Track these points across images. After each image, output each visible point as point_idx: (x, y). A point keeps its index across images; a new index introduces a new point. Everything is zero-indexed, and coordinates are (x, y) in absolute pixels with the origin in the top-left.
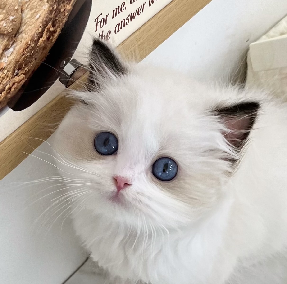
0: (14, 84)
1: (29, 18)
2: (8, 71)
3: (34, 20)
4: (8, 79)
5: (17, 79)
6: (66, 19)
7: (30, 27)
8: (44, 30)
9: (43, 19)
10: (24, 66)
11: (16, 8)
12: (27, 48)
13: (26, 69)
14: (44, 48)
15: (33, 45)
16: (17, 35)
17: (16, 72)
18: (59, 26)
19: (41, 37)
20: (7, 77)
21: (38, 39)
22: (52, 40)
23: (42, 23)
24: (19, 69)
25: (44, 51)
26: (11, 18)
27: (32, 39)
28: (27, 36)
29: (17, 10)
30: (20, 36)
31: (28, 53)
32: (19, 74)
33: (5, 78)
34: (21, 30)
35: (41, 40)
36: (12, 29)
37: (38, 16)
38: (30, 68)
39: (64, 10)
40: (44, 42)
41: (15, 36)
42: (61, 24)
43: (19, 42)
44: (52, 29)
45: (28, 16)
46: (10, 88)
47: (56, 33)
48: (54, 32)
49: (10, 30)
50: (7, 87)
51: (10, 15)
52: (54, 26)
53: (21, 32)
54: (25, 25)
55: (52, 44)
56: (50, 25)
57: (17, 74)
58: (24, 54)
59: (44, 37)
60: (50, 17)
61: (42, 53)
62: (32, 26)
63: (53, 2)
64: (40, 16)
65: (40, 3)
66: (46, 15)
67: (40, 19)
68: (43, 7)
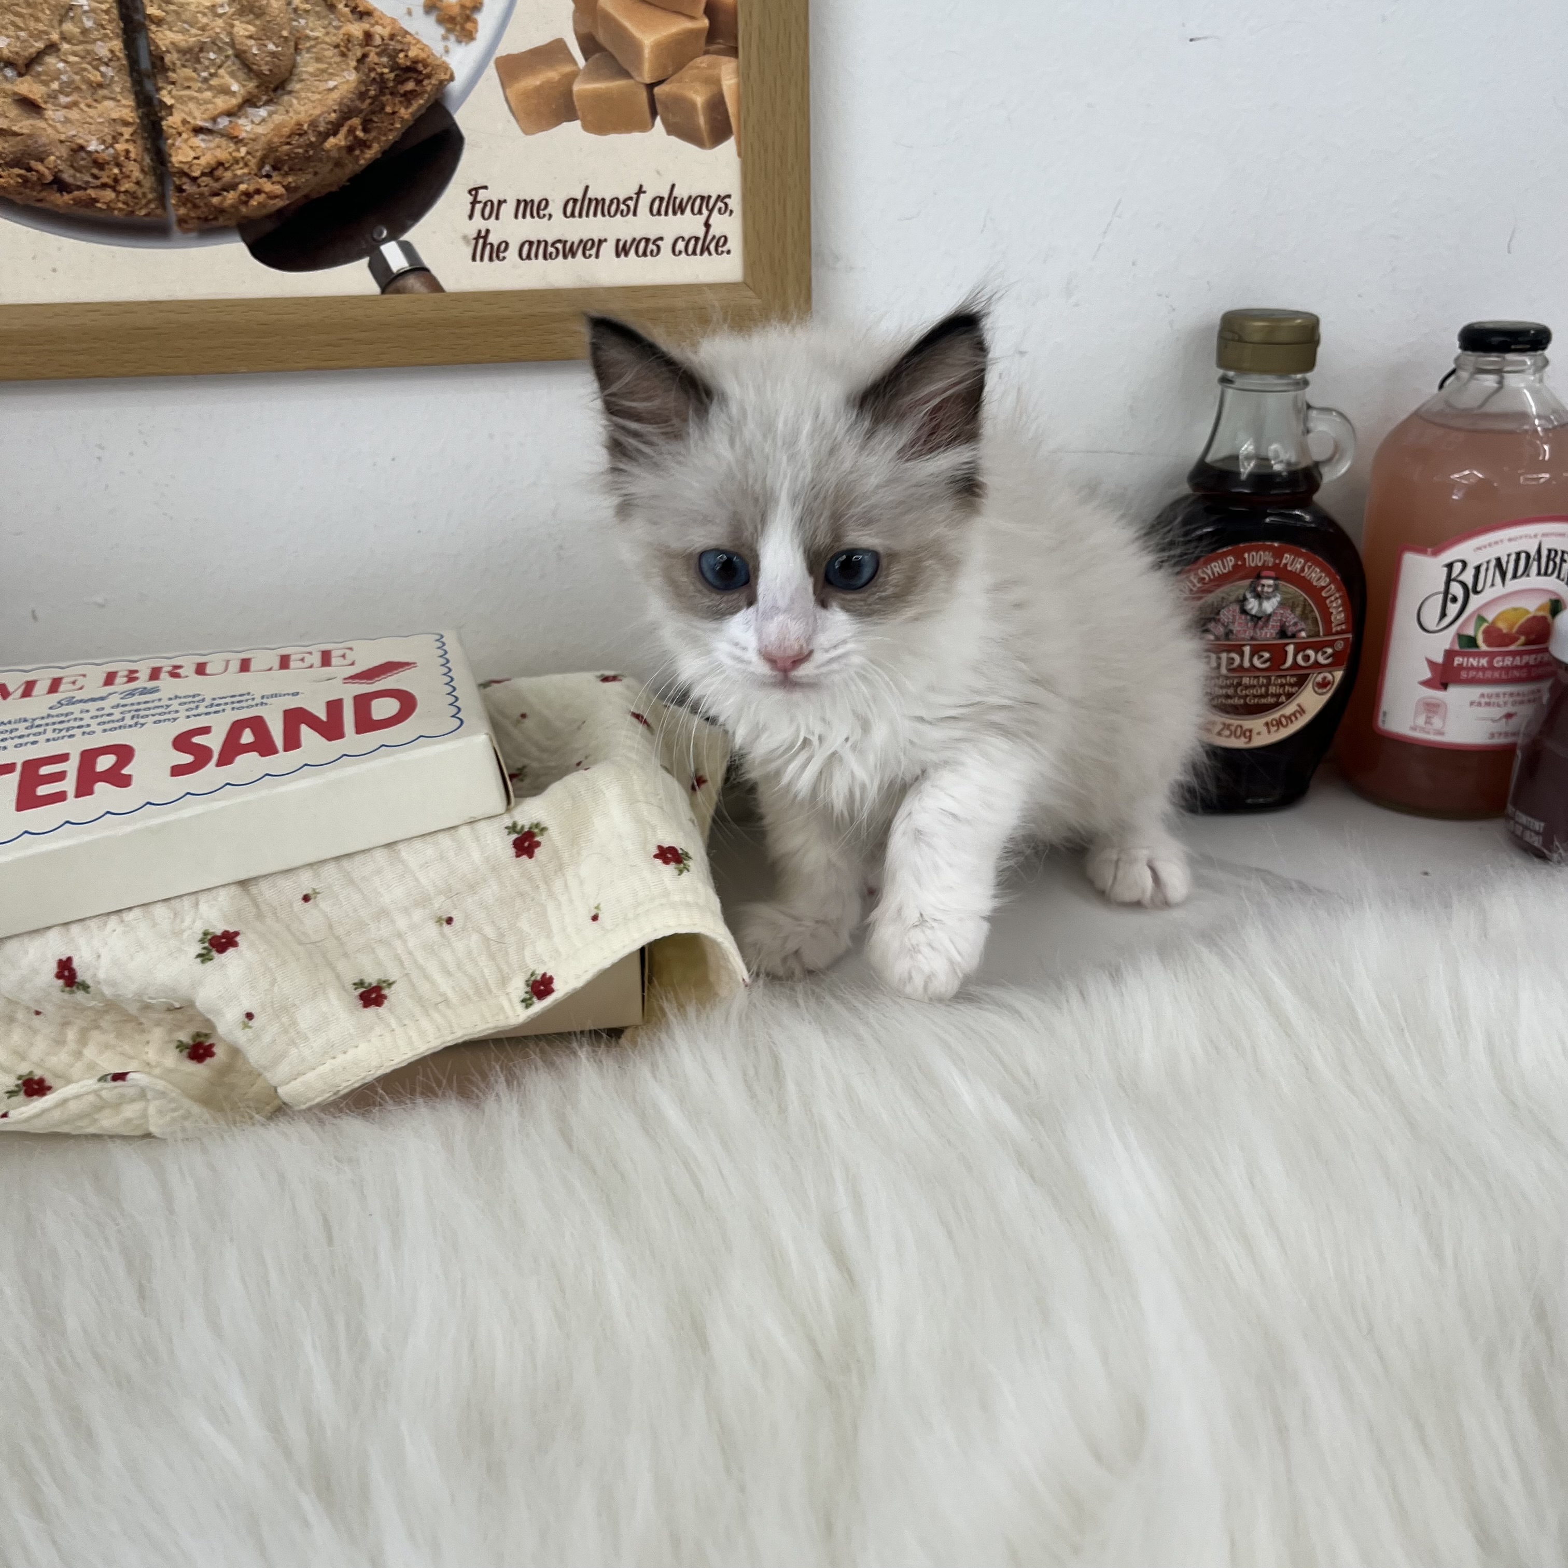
0: (258, 192)
1: (311, 74)
2: (248, 153)
3: (323, 86)
4: (246, 170)
5: (268, 186)
6: (395, 134)
7: (310, 95)
8: (342, 125)
9: (342, 99)
10: (286, 168)
11: (285, 33)
12: (300, 135)
13: (290, 179)
14: (338, 164)
15: (313, 139)
16: (280, 92)
17: (267, 168)
18: (376, 139)
19: (335, 134)
20: (246, 165)
21: (325, 136)
22: (357, 157)
23: (340, 104)
24: (275, 168)
25: (337, 170)
26: (271, 47)
27: (313, 124)
28: (302, 108)
29: (286, 38)
30: (286, 98)
31: (299, 147)
32: (275, 179)
33: (241, 165)
34: (289, 88)
35: (332, 141)
36: (270, 70)
37: (331, 84)
38: (300, 182)
39: (394, 113)
40: (340, 148)
41: (275, 90)
42: (383, 138)
43: (281, 109)
44: (360, 133)
45: (310, 69)
46: (248, 195)
47: (369, 147)
48: (364, 144)
49: (265, 69)
50: (242, 187)
51: (270, 39)
52: (365, 130)
53: (290, 93)
54: (302, 81)
55: (358, 169)
56: (356, 121)
57: (268, 176)
58: (288, 143)
59: (341, 138)
60: (358, 103)
61: (332, 170)
62: (318, 96)
63: (368, 75)
64: (335, 87)
65: (338, 59)
66: (350, 96)
67: (335, 95)
68: (345, 74)
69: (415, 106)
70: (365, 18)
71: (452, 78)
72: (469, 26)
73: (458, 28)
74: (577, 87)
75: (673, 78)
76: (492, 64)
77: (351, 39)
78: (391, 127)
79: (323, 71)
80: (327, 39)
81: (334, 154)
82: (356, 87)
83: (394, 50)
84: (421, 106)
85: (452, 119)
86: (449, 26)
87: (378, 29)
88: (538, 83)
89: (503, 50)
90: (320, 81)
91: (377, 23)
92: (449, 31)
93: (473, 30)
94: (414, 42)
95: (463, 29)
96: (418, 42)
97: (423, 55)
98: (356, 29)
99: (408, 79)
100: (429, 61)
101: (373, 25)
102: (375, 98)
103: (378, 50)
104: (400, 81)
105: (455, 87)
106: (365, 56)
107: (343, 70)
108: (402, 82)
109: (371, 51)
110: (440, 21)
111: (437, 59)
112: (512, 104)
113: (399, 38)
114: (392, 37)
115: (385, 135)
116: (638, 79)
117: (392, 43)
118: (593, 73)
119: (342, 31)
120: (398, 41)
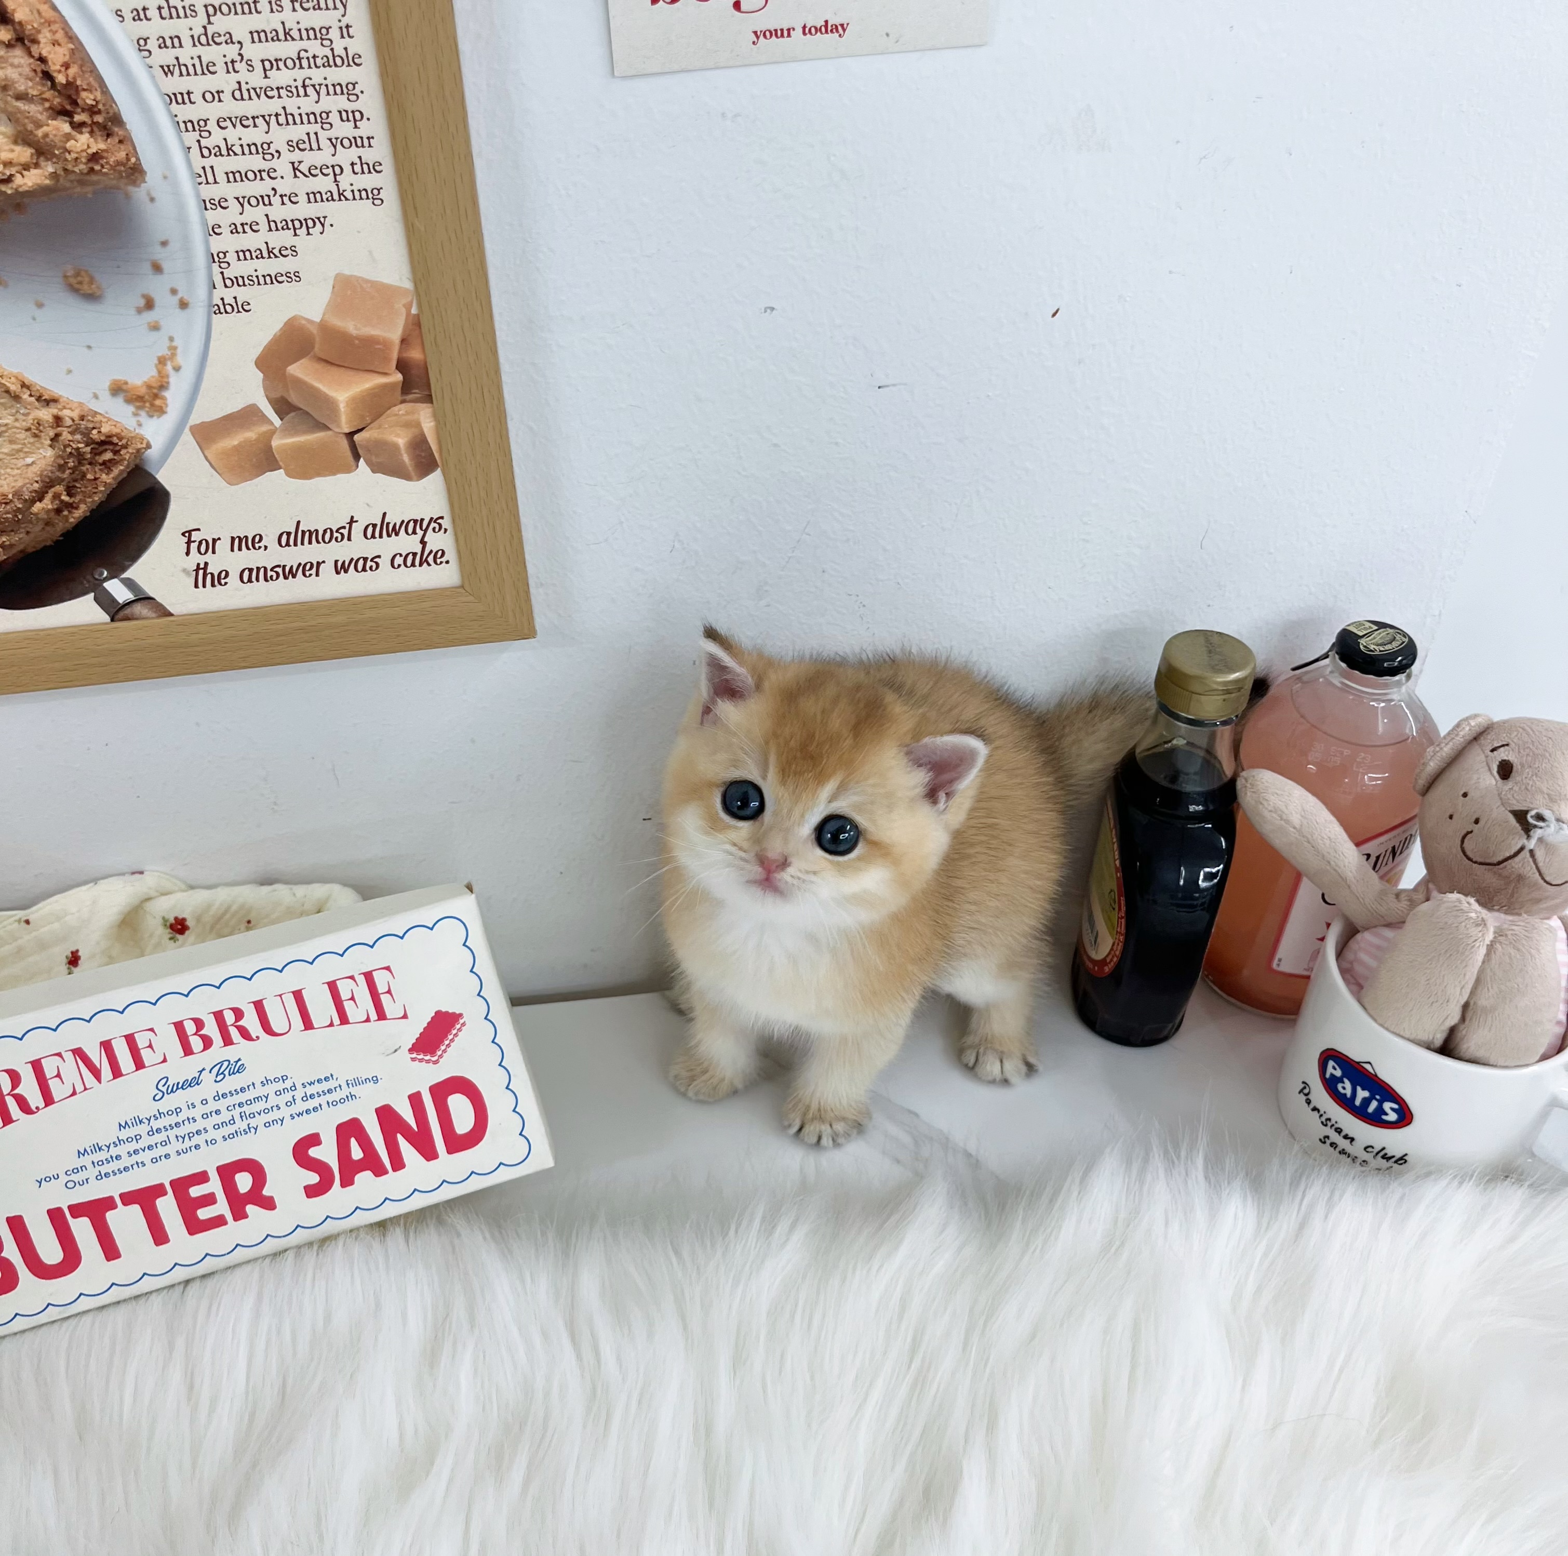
1: (7, 454)
3: (21, 463)
6: (100, 495)
7: (9, 470)
8: (47, 492)
9: (42, 471)
12: (6, 503)
14: (48, 523)
15: (20, 506)
18: (82, 501)
19: (40, 500)
21: (33, 502)
23: (41, 476)
25: (48, 528)
27: (17, 494)
31: (7, 513)
35: (37, 507)
37: (29, 461)
38: (13, 541)
39: (96, 479)
40: (48, 511)
42: (89, 500)
44: (65, 498)
47: (77, 508)
48: (71, 507)
52: (70, 495)
55: (68, 526)
56: (59, 488)
59: (47, 503)
60: (58, 474)
61: (43, 528)
62: (16, 472)
63: (64, 451)
64: (33, 463)
65: (32, 440)
66: (50, 468)
67: (36, 469)
68: (41, 451)
69: (116, 471)
70: (51, 404)
71: (149, 446)
72: (158, 402)
73: (147, 405)
74: (276, 443)
75: (372, 425)
76: (187, 430)
77: (41, 423)
78: (96, 490)
79: (20, 451)
80: (17, 424)
81: (43, 516)
82: (54, 461)
83: (87, 428)
84: (121, 472)
85: (155, 478)
86: (138, 404)
87: (66, 413)
88: (236, 443)
89: (195, 420)
90: (16, 458)
91: (64, 408)
92: (138, 408)
93: (163, 405)
94: (106, 420)
95: (152, 405)
96: (109, 419)
97: (115, 430)
98: (46, 414)
99: (106, 450)
100: (123, 434)
101: (61, 410)
102: (74, 469)
103: (70, 430)
104: (96, 453)
105: (153, 454)
106: (57, 435)
107: (39, 449)
108: (100, 454)
109: (63, 431)
110: (128, 401)
111: (130, 432)
112: (213, 463)
113: (90, 418)
114: (82, 418)
115: (90, 497)
116: (337, 430)
117: (84, 423)
118: (288, 430)
119: (31, 417)
120: (88, 421)
